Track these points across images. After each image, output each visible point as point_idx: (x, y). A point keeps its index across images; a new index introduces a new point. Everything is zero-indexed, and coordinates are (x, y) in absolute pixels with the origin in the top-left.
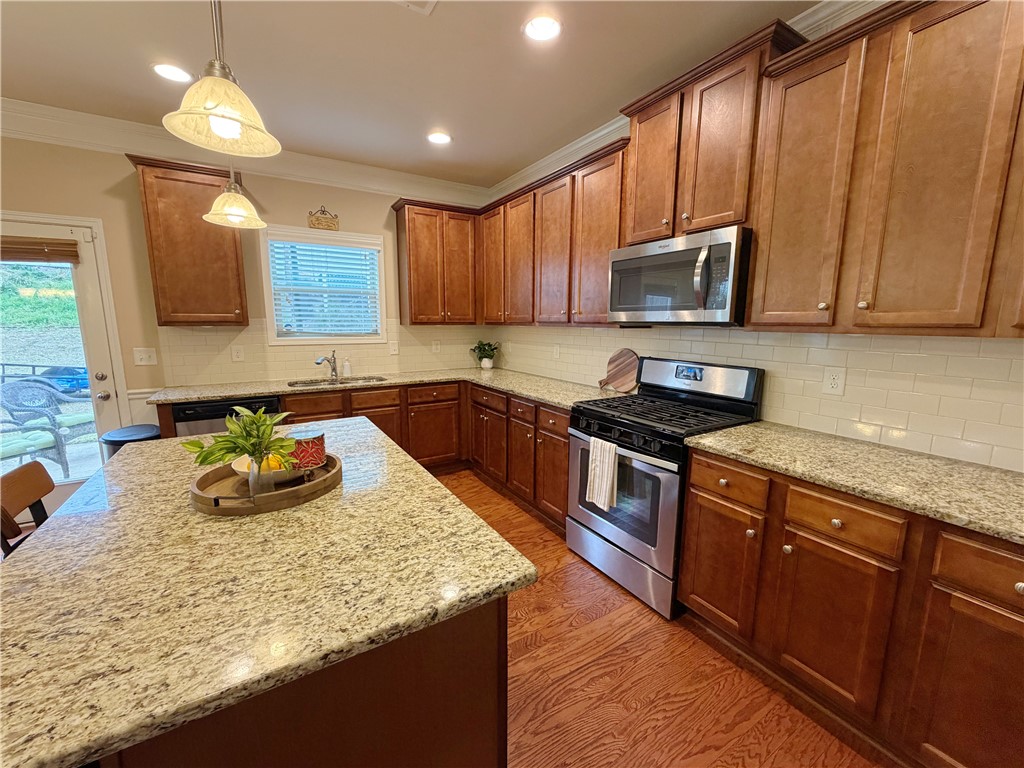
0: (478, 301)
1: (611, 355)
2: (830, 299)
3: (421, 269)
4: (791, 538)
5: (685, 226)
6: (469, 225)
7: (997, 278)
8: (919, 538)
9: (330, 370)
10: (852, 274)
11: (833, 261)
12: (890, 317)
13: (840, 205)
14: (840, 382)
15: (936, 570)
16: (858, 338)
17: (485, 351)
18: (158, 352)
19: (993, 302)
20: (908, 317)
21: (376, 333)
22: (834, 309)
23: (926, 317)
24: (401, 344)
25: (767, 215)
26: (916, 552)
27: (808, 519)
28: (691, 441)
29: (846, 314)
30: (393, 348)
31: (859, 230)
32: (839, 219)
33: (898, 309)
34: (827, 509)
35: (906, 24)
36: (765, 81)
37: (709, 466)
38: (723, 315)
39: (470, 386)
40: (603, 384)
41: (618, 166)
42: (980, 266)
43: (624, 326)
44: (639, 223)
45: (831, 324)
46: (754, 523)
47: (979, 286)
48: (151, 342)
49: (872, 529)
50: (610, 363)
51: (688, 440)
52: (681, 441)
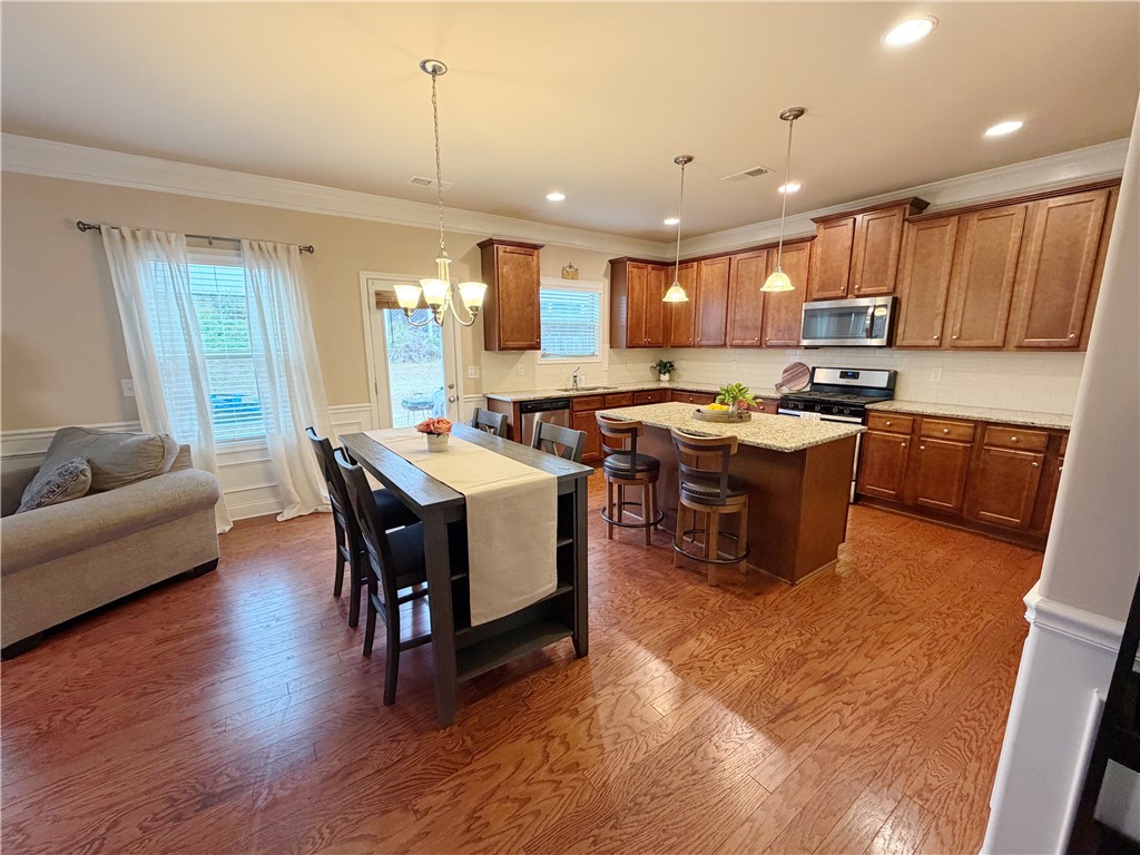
0: (667, 331)
1: (786, 366)
2: (939, 335)
3: (634, 308)
4: (923, 443)
5: (857, 293)
6: (663, 275)
7: (1009, 328)
8: (979, 431)
9: (572, 382)
10: (949, 323)
11: (941, 317)
12: (967, 343)
13: (945, 291)
14: (939, 376)
15: (986, 441)
16: (950, 353)
17: (665, 367)
18: (480, 370)
19: (1008, 336)
20: (974, 343)
21: (593, 355)
22: (941, 339)
23: (981, 343)
24: (610, 363)
25: (907, 291)
26: (978, 437)
27: (932, 433)
28: (868, 406)
29: (947, 342)
30: (606, 365)
31: (952, 303)
32: (944, 297)
33: (970, 339)
34: (941, 426)
35: (976, 216)
36: (906, 223)
37: (880, 417)
38: (881, 341)
39: (670, 392)
40: (779, 387)
41: (807, 251)
42: (1003, 322)
43: (807, 347)
44: (822, 288)
45: (939, 347)
46: (905, 440)
47: (1003, 331)
48: (477, 362)
49: (961, 430)
50: (785, 372)
51: (866, 406)
52: (863, 407)
